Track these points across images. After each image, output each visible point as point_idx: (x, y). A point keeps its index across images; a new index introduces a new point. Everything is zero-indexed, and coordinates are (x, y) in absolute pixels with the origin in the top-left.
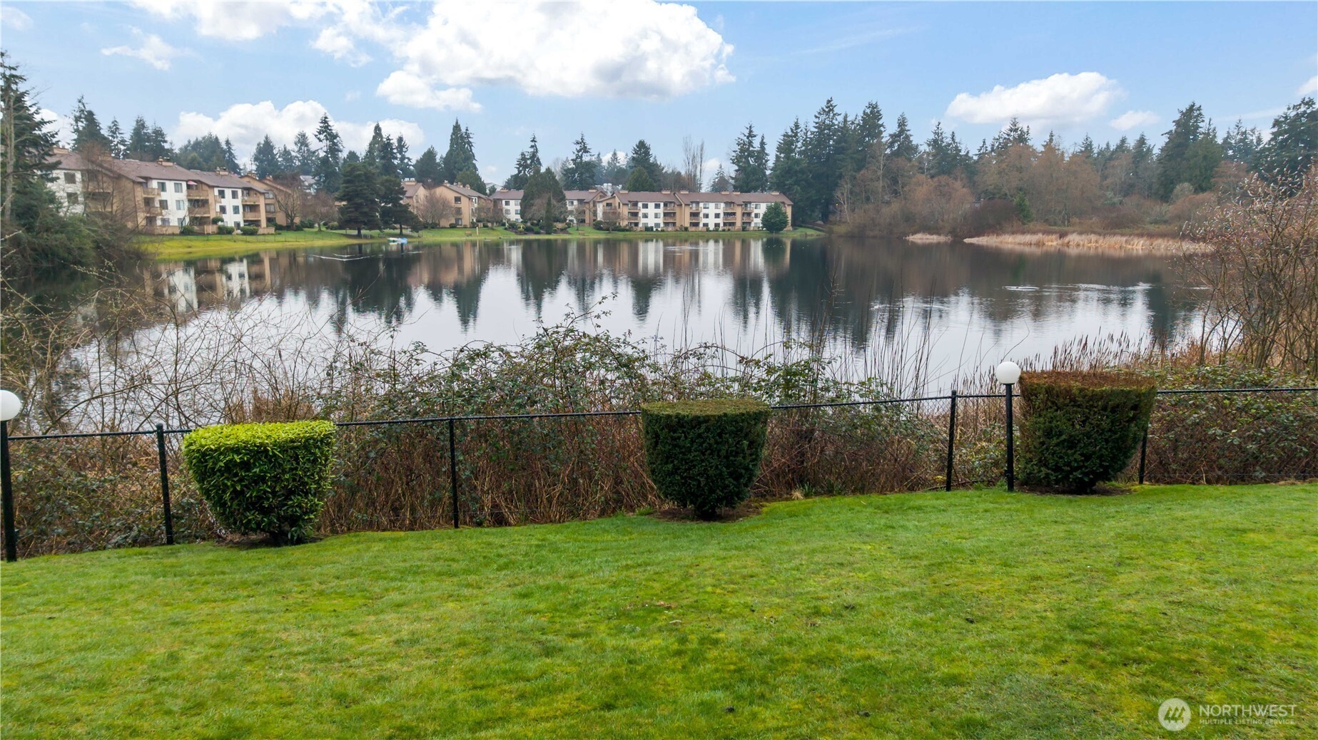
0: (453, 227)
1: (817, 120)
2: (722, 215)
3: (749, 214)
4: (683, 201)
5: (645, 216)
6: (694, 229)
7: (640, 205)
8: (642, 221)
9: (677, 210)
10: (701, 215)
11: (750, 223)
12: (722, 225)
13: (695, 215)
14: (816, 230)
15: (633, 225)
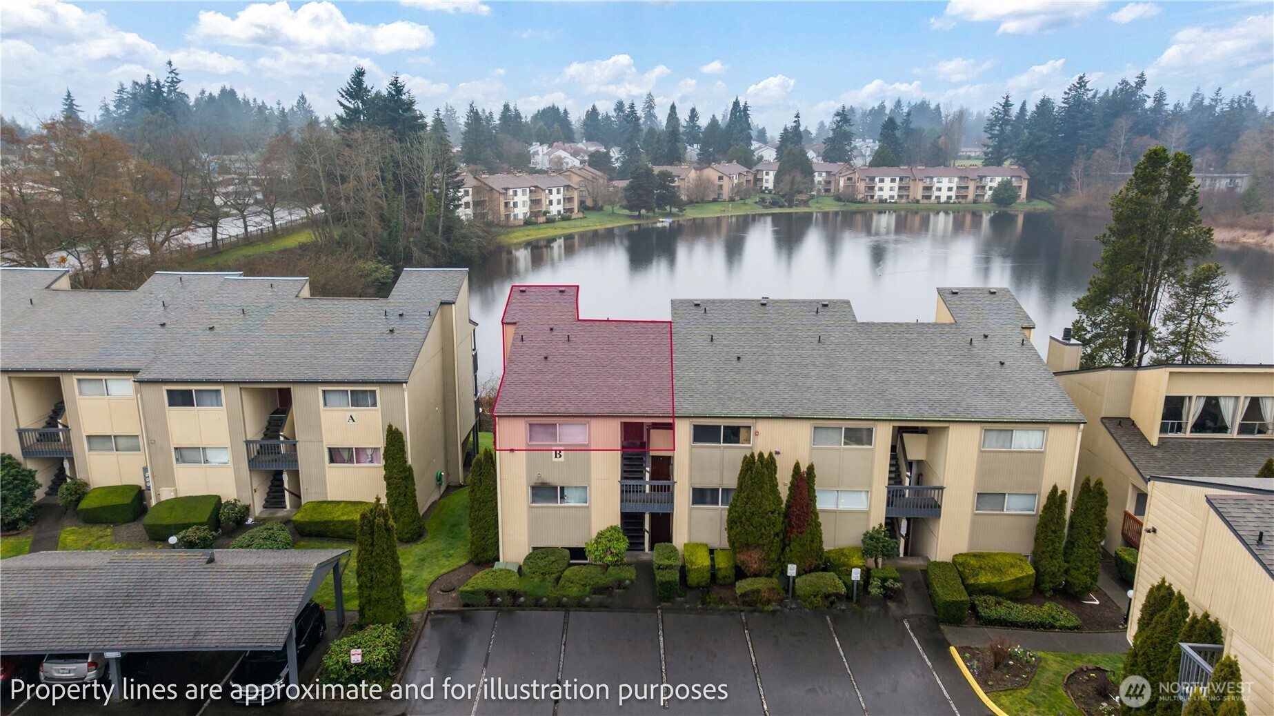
0: (715, 201)
1: (1066, 96)
2: (955, 189)
3: (983, 187)
4: (919, 176)
5: (881, 189)
6: (925, 201)
7: (877, 180)
8: (877, 194)
9: (912, 184)
10: (934, 189)
11: (984, 196)
12: (954, 197)
13: (928, 189)
14: (1050, 203)
15: (869, 198)
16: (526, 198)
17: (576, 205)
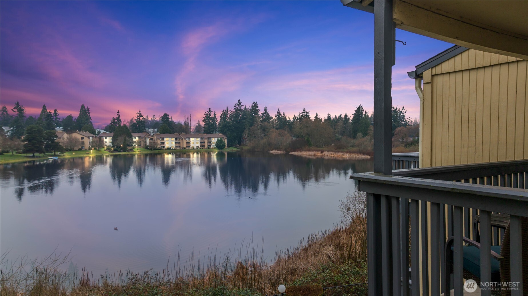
2: (199, 143)
3: (210, 142)
4: (183, 137)
5: (167, 143)
6: (188, 148)
7: (165, 139)
8: (166, 145)
9: (181, 141)
10: (191, 143)
11: (211, 146)
12: (199, 147)
13: (188, 143)
14: (237, 148)
15: (162, 147)
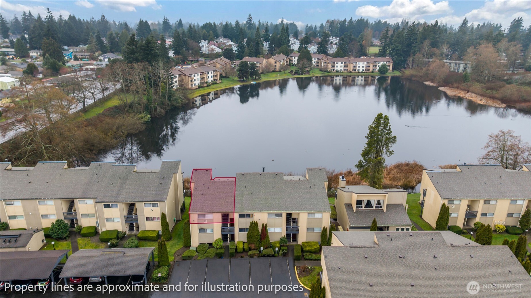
0: (273, 71)
2: (365, 67)
3: (376, 66)
4: (351, 61)
5: (337, 67)
6: (354, 71)
7: (336, 63)
8: (336, 69)
9: (349, 65)
10: (357, 67)
11: (376, 69)
12: (364, 70)
13: (355, 67)
14: (400, 72)
15: (333, 70)
16: (199, 77)
17: (218, 78)
